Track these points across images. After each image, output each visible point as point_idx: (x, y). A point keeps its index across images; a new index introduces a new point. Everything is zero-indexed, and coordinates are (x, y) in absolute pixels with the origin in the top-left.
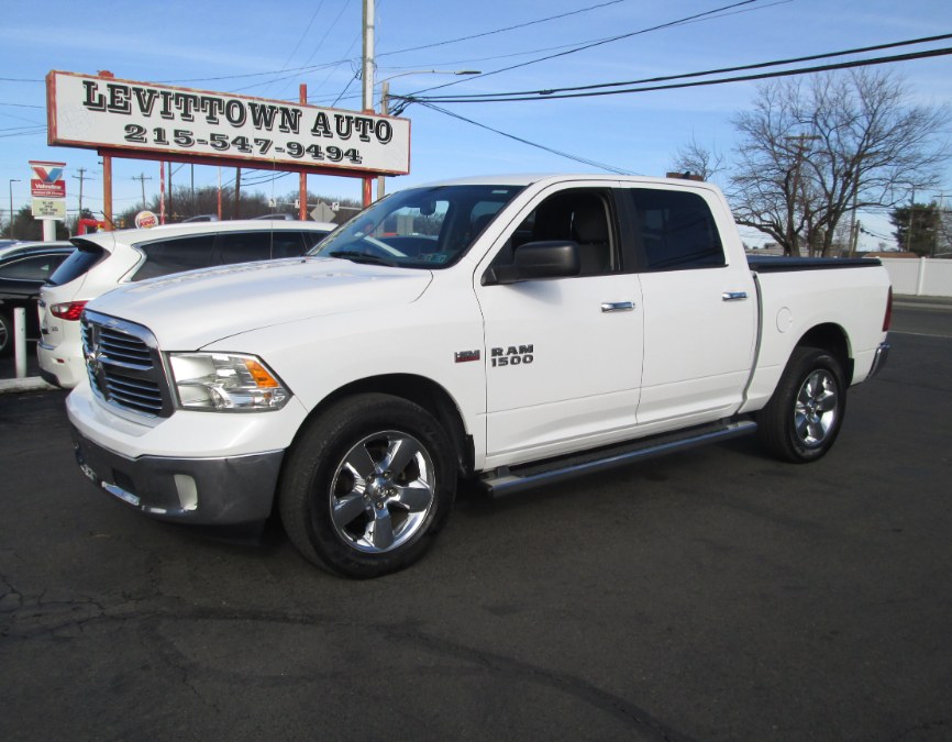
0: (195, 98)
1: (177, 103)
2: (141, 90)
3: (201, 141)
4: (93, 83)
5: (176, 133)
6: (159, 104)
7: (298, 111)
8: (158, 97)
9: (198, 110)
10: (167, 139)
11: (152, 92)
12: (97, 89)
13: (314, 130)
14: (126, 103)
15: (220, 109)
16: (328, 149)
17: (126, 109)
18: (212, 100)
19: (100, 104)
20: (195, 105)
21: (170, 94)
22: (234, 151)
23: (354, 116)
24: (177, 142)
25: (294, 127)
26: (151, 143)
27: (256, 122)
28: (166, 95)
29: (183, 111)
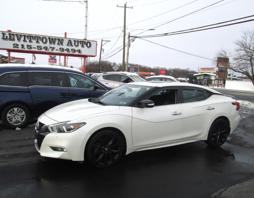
0: (33, 36)
1: (28, 38)
2: (18, 35)
3: (34, 48)
4: (4, 33)
5: (27, 46)
6: (23, 38)
7: (63, 39)
8: (22, 36)
9: (34, 40)
10: (25, 47)
11: (21, 35)
12: (5, 35)
13: (68, 45)
14: (13, 38)
15: (40, 39)
16: (72, 50)
17: (14, 40)
18: (37, 37)
19: (6, 38)
20: (33, 38)
21: (26, 36)
22: (43, 50)
23: (80, 41)
24: (27, 48)
25: (62, 44)
26: (20, 48)
27: (50, 43)
28: (24, 36)
29: (29, 40)
